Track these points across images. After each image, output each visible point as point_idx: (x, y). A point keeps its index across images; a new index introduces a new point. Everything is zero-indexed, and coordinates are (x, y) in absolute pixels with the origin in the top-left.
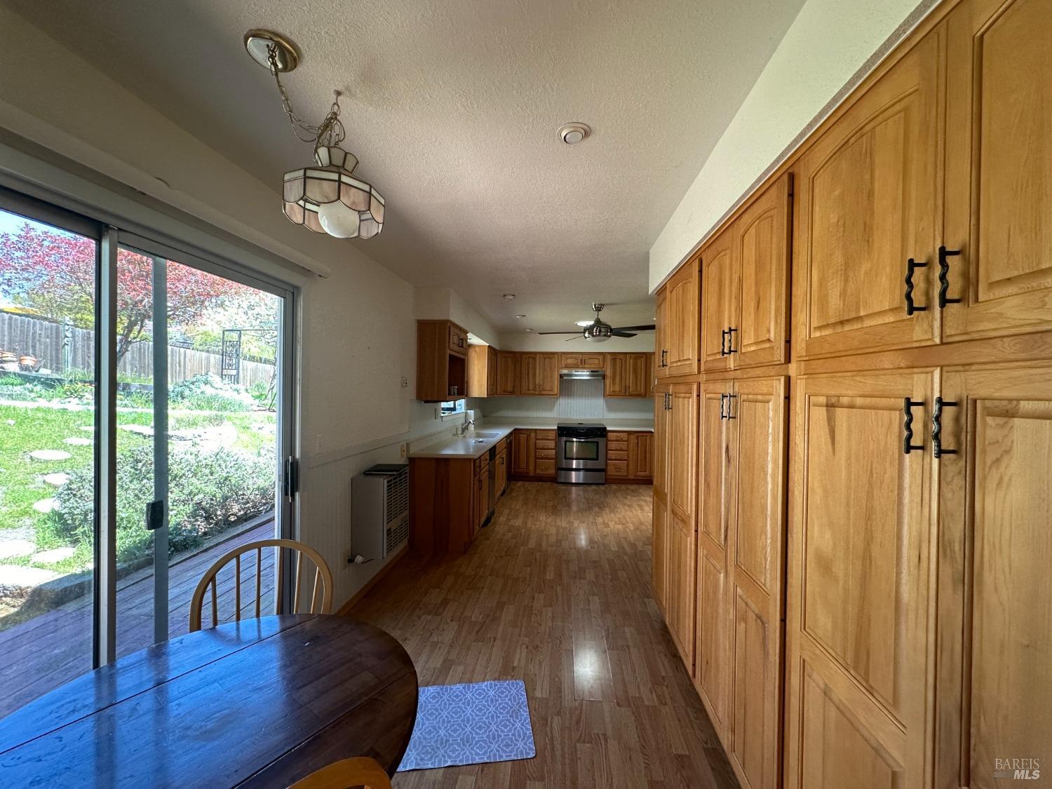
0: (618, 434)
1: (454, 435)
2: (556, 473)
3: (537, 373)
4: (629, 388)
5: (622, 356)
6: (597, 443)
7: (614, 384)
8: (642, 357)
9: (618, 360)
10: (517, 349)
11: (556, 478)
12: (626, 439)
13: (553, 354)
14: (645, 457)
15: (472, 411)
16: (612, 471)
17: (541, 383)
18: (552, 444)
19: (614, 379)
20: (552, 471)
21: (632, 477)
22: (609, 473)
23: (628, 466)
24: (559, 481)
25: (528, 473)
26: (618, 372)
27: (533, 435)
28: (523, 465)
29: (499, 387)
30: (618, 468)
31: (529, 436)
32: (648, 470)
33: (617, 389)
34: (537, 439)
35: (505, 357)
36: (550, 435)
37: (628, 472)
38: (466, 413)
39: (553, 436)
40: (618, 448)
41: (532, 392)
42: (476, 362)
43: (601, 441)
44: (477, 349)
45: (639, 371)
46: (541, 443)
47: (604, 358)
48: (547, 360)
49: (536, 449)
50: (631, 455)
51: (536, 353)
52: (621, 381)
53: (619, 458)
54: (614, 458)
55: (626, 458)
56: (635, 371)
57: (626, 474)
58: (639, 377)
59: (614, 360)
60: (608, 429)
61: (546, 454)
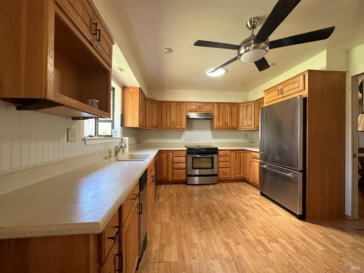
0: (225, 152)
1: (106, 158)
2: (187, 178)
3: (172, 114)
4: (228, 124)
5: (223, 105)
6: (213, 158)
7: (219, 121)
8: (235, 105)
9: (221, 107)
10: (160, 98)
11: (187, 181)
12: (229, 155)
13: (182, 102)
14: (241, 165)
15: (127, 138)
16: (221, 176)
17: (175, 121)
18: (183, 159)
19: (219, 118)
20: (184, 178)
21: (232, 178)
22: (219, 177)
23: (230, 171)
24: (188, 183)
25: (168, 179)
26: (221, 115)
27: (171, 154)
28: (164, 174)
29: (147, 123)
30: (225, 174)
31: (168, 155)
32: (242, 173)
33: (221, 125)
34: (173, 157)
35: (152, 103)
36: (182, 153)
37: (230, 175)
38: (122, 139)
39: (184, 154)
40: (225, 160)
41: (169, 126)
42: (130, 100)
43: (215, 156)
44: (131, 90)
45: (233, 113)
46: (176, 159)
47: (213, 106)
48: (179, 106)
49: (173, 163)
50: (232, 164)
51: (171, 102)
52: (223, 120)
53: (225, 167)
54: (222, 167)
55: (229, 166)
56: (231, 114)
57: (229, 176)
58: (233, 117)
59: (219, 107)
60: (219, 148)
61: (179, 166)
